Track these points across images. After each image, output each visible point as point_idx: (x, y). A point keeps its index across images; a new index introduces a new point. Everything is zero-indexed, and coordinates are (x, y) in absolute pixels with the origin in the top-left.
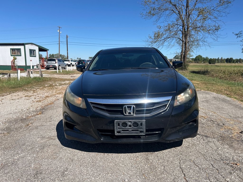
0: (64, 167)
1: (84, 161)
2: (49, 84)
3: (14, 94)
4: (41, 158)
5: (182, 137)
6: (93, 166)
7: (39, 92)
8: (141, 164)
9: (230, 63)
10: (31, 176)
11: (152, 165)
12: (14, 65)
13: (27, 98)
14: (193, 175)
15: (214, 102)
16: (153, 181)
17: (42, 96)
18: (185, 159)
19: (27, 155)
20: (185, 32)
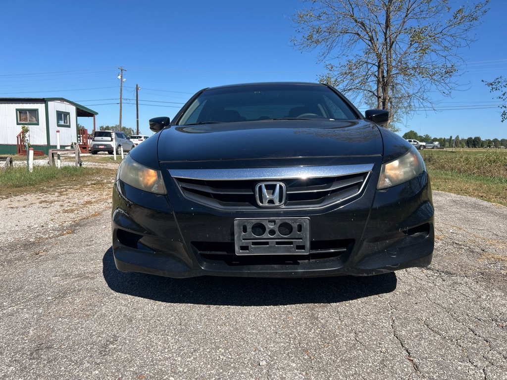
0: (108, 335)
1: (159, 320)
2: (95, 180)
3: (17, 198)
4: (55, 316)
5: (397, 265)
6: (181, 331)
7: (71, 195)
8: (298, 328)
9: (475, 147)
10: (23, 354)
11: (325, 330)
12: (23, 143)
13: (44, 205)
14: (430, 352)
15: (454, 210)
16: (330, 364)
17: (77, 202)
18: (405, 318)
19: (22, 309)
20: (383, 77)
